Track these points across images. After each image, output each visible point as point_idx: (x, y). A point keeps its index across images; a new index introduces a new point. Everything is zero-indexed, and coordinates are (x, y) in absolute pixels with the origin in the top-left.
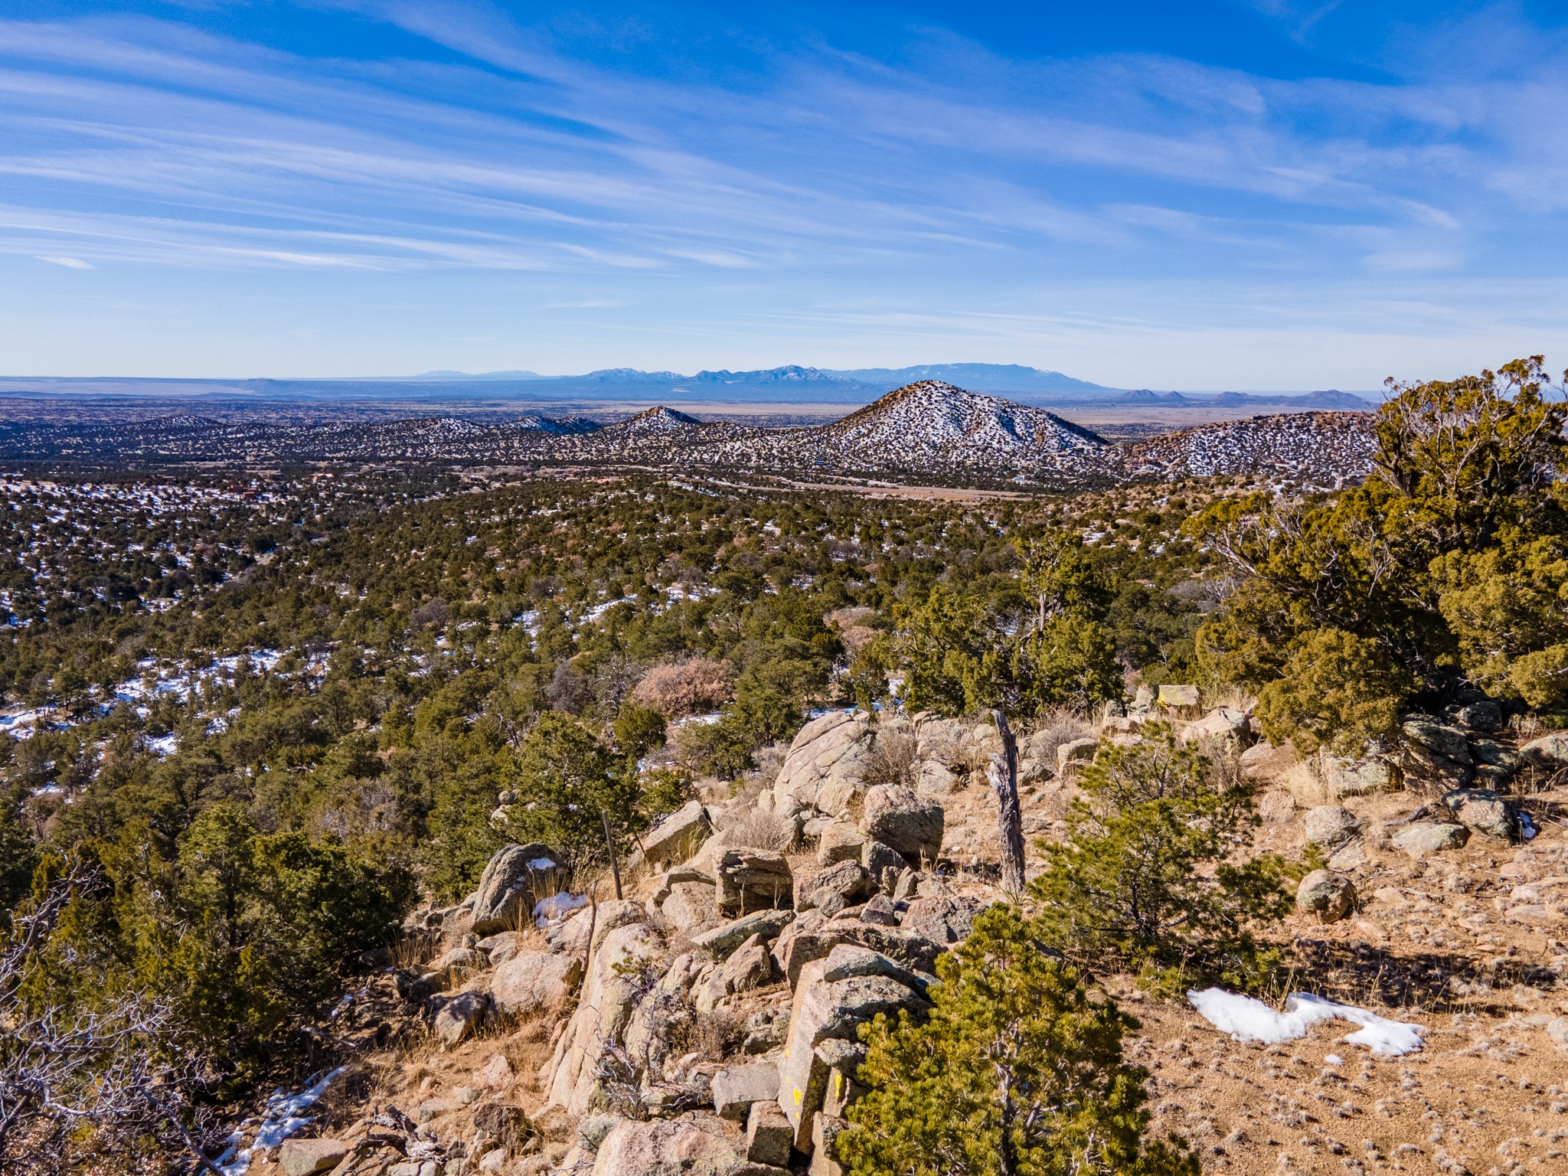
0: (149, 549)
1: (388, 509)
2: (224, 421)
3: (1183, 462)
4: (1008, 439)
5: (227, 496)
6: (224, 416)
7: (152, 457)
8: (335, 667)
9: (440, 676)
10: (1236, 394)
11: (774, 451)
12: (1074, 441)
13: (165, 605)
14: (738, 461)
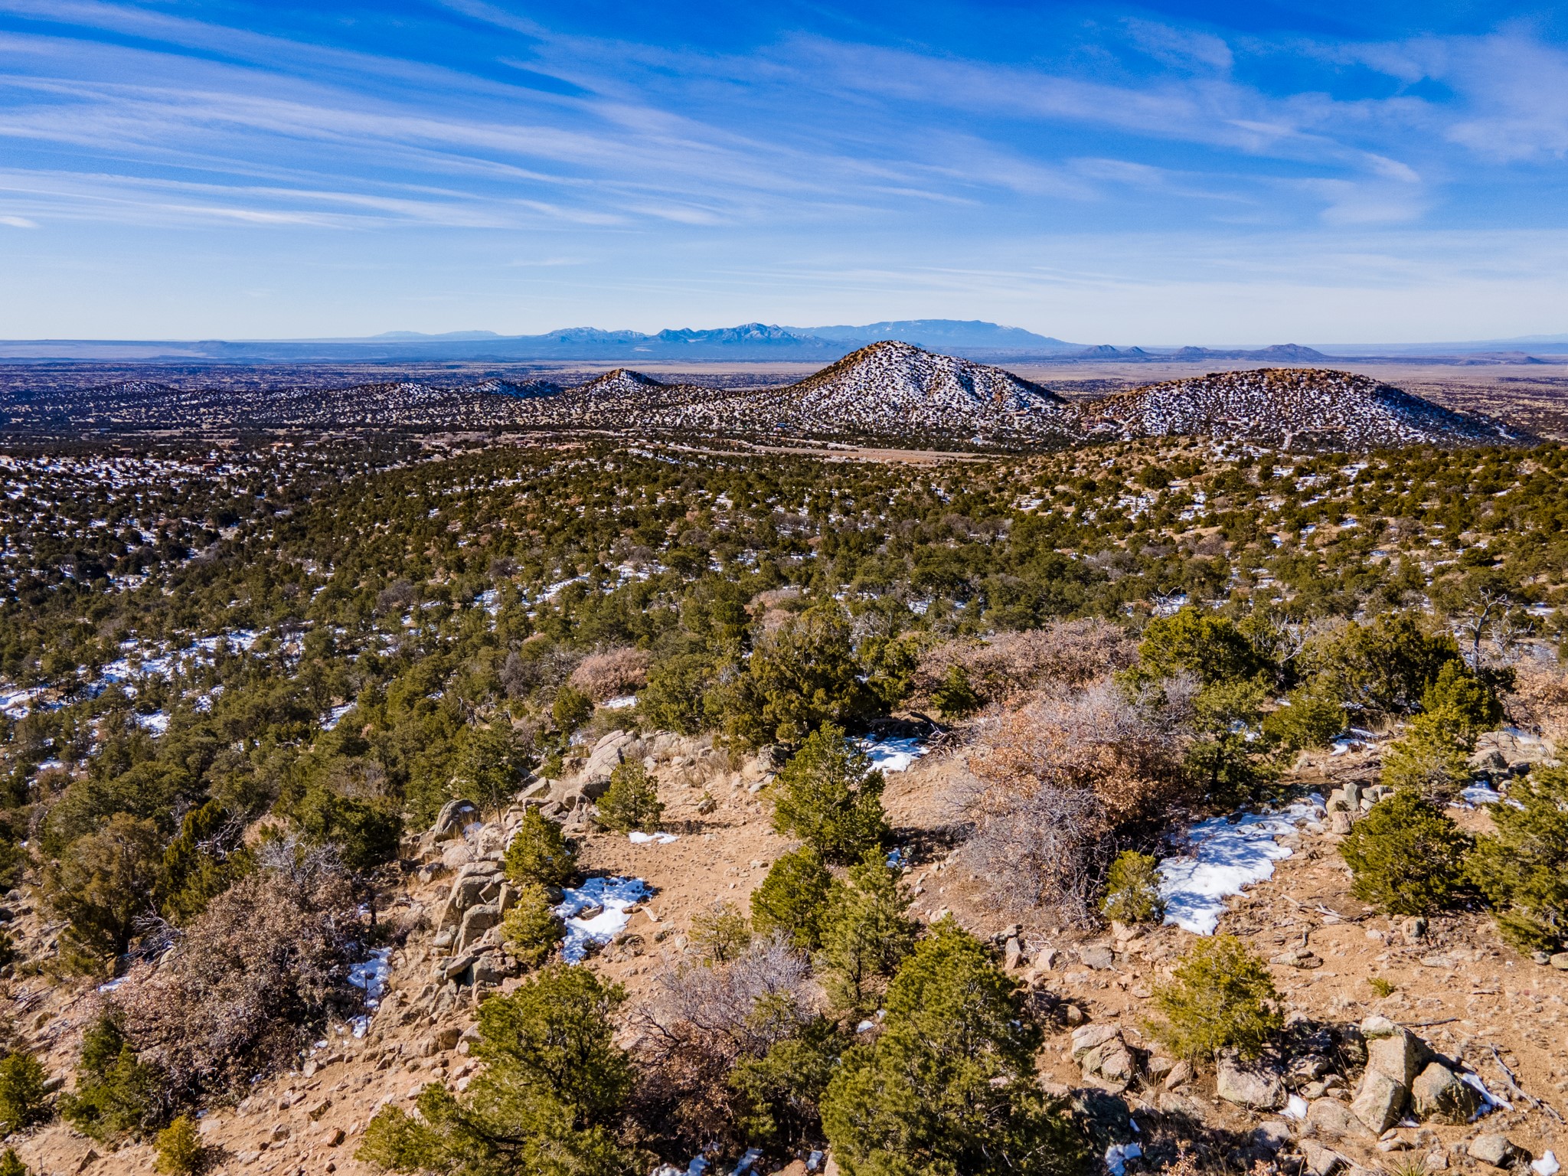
0: (112, 525)
1: (347, 479)
2: (176, 386)
3: (1138, 420)
4: (968, 399)
5: (186, 468)
6: (176, 381)
7: (104, 425)
8: (309, 647)
9: (408, 655)
11: (736, 414)
12: (1032, 400)
13: (133, 582)
14: (700, 424)
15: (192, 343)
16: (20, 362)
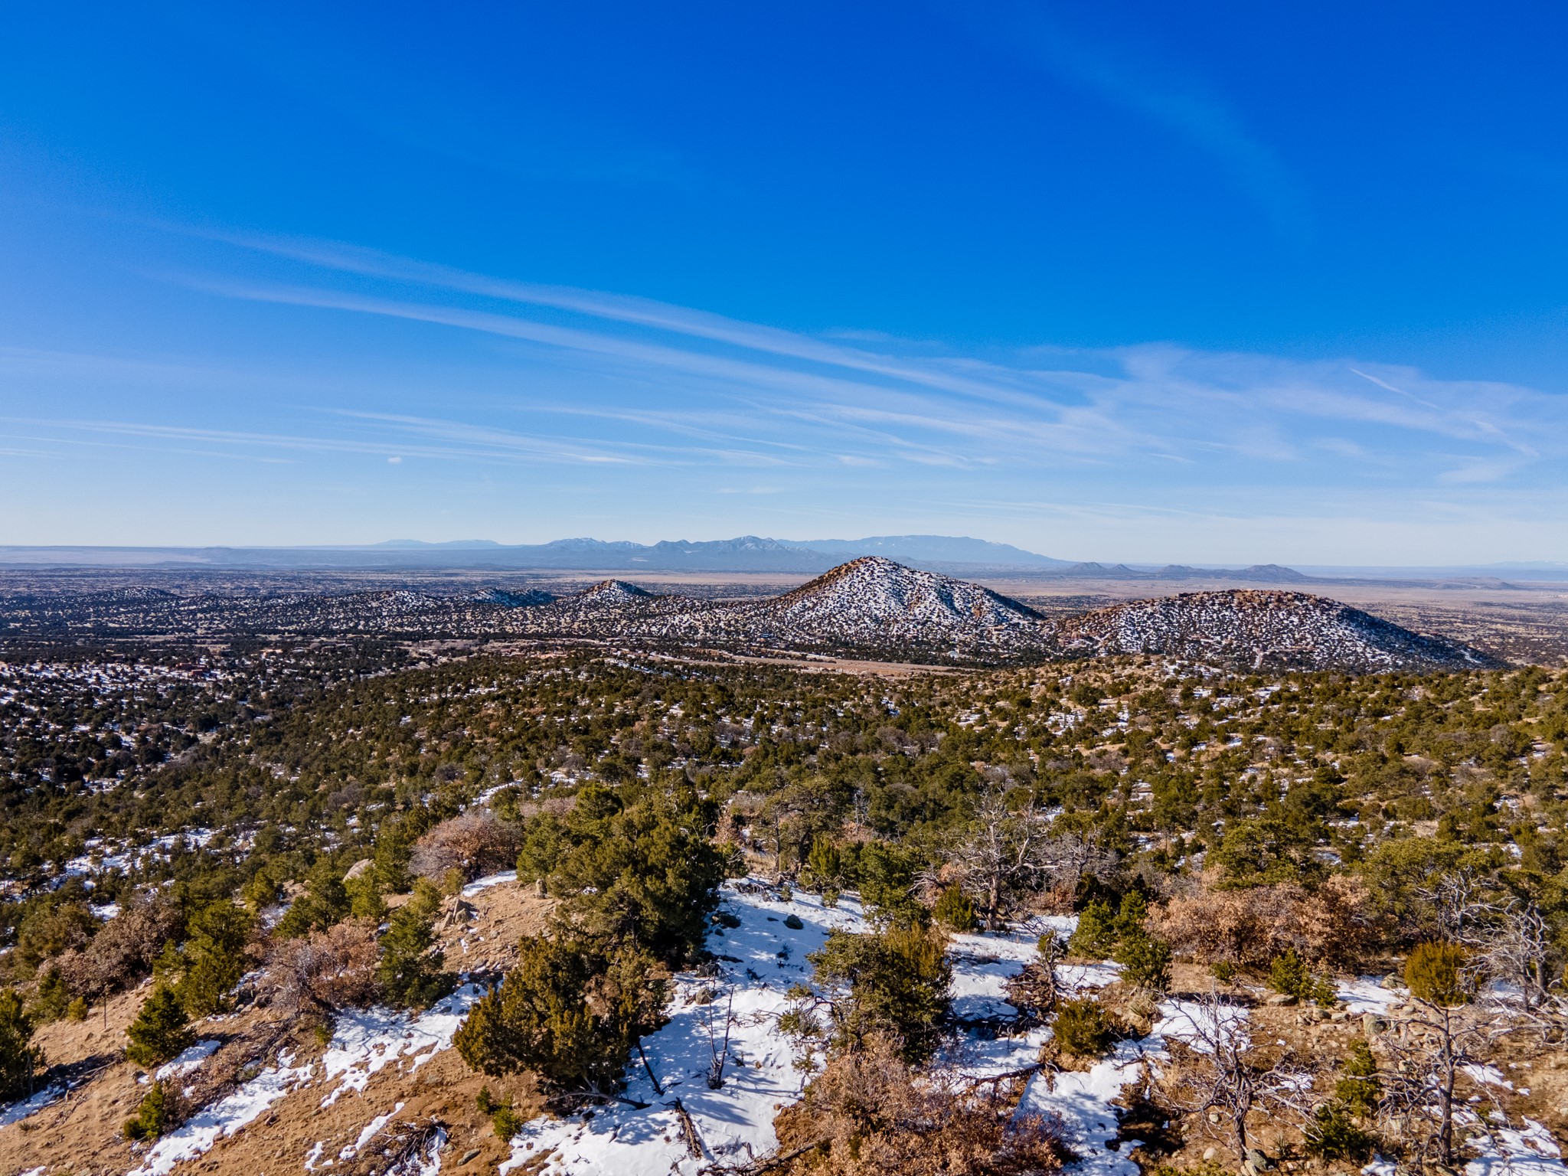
0: (95, 730)
1: (331, 686)
2: (176, 591)
3: (1114, 637)
4: (947, 613)
5: (175, 673)
6: (178, 587)
7: (101, 630)
8: (259, 843)
10: (1180, 567)
11: (721, 624)
12: (1010, 616)
13: (108, 785)
14: (685, 634)
15: (199, 550)
16: (27, 568)
